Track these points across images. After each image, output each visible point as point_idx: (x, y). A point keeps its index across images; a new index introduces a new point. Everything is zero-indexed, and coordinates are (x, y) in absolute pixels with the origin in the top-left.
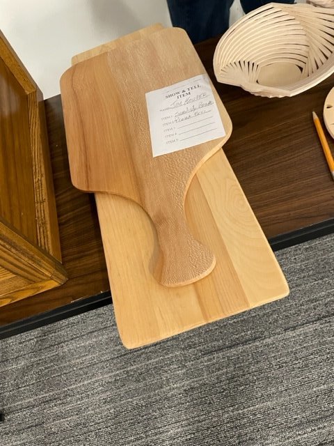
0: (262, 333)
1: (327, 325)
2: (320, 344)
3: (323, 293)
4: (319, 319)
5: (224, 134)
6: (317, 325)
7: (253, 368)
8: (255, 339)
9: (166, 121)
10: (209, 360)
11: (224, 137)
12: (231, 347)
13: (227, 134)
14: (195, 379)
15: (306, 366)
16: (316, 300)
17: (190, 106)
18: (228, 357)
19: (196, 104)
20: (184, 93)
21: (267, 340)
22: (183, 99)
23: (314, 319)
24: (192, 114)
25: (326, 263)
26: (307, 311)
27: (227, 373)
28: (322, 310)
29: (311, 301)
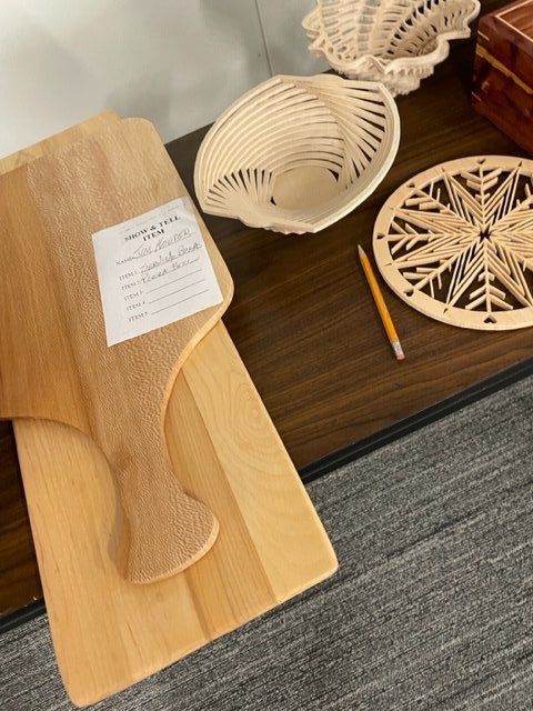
1: (449, 538)
2: (443, 571)
3: (438, 488)
4: (436, 531)
6: (435, 541)
9: (126, 282)
10: (274, 627)
11: (221, 305)
15: (426, 610)
16: (429, 501)
18: (304, 615)
20: (155, 231)
21: (363, 577)
23: (429, 532)
24: (168, 266)
25: (438, 439)
26: (417, 521)
28: (439, 516)
29: (422, 503)
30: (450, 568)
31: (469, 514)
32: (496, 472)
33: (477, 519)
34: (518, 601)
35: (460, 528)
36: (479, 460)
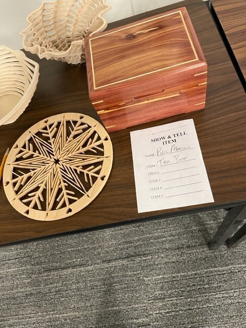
0: (87, 261)
3: (137, 238)
4: (128, 257)
7: (74, 286)
8: (81, 265)
10: (47, 276)
12: (64, 269)
14: (35, 288)
16: (130, 242)
18: (60, 275)
21: (89, 267)
23: (124, 257)
26: (121, 250)
29: (127, 243)
30: (126, 276)
31: (145, 254)
34: (149, 301)
35: (138, 259)
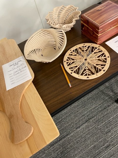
0: (69, 132)
1: (89, 123)
2: (88, 130)
3: (86, 112)
4: (86, 122)
5: (31, 78)
6: (86, 124)
7: (69, 146)
8: (67, 135)
9: (10, 76)
10: (53, 148)
11: (31, 79)
12: (60, 141)
13: (32, 77)
15: (86, 140)
16: (84, 115)
17: (18, 69)
18: (59, 144)
19: (21, 68)
20: (16, 64)
21: (72, 134)
22: (16, 66)
23: (85, 122)
24: (19, 71)
25: (85, 101)
26: (82, 120)
27: (60, 151)
28: (87, 118)
29: (83, 116)
31: (93, 117)
32: (97, 107)
33: (94, 118)
34: (105, 135)
35: (91, 120)
36: (94, 105)
